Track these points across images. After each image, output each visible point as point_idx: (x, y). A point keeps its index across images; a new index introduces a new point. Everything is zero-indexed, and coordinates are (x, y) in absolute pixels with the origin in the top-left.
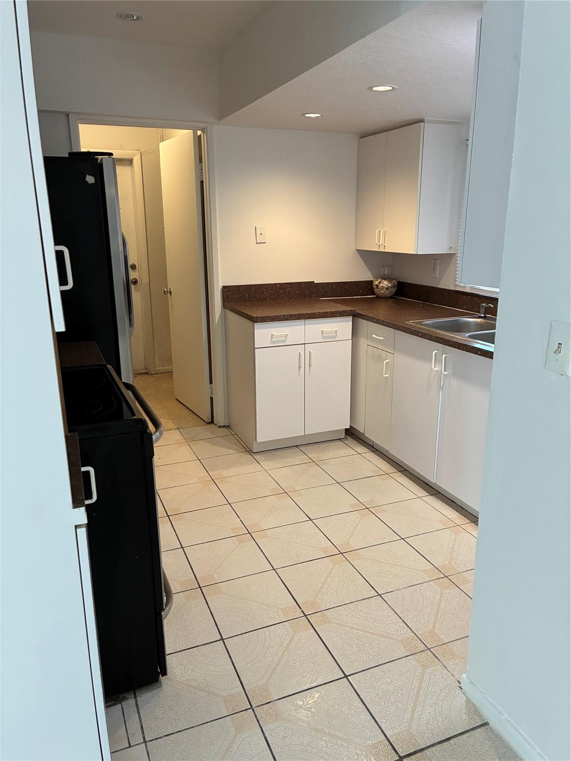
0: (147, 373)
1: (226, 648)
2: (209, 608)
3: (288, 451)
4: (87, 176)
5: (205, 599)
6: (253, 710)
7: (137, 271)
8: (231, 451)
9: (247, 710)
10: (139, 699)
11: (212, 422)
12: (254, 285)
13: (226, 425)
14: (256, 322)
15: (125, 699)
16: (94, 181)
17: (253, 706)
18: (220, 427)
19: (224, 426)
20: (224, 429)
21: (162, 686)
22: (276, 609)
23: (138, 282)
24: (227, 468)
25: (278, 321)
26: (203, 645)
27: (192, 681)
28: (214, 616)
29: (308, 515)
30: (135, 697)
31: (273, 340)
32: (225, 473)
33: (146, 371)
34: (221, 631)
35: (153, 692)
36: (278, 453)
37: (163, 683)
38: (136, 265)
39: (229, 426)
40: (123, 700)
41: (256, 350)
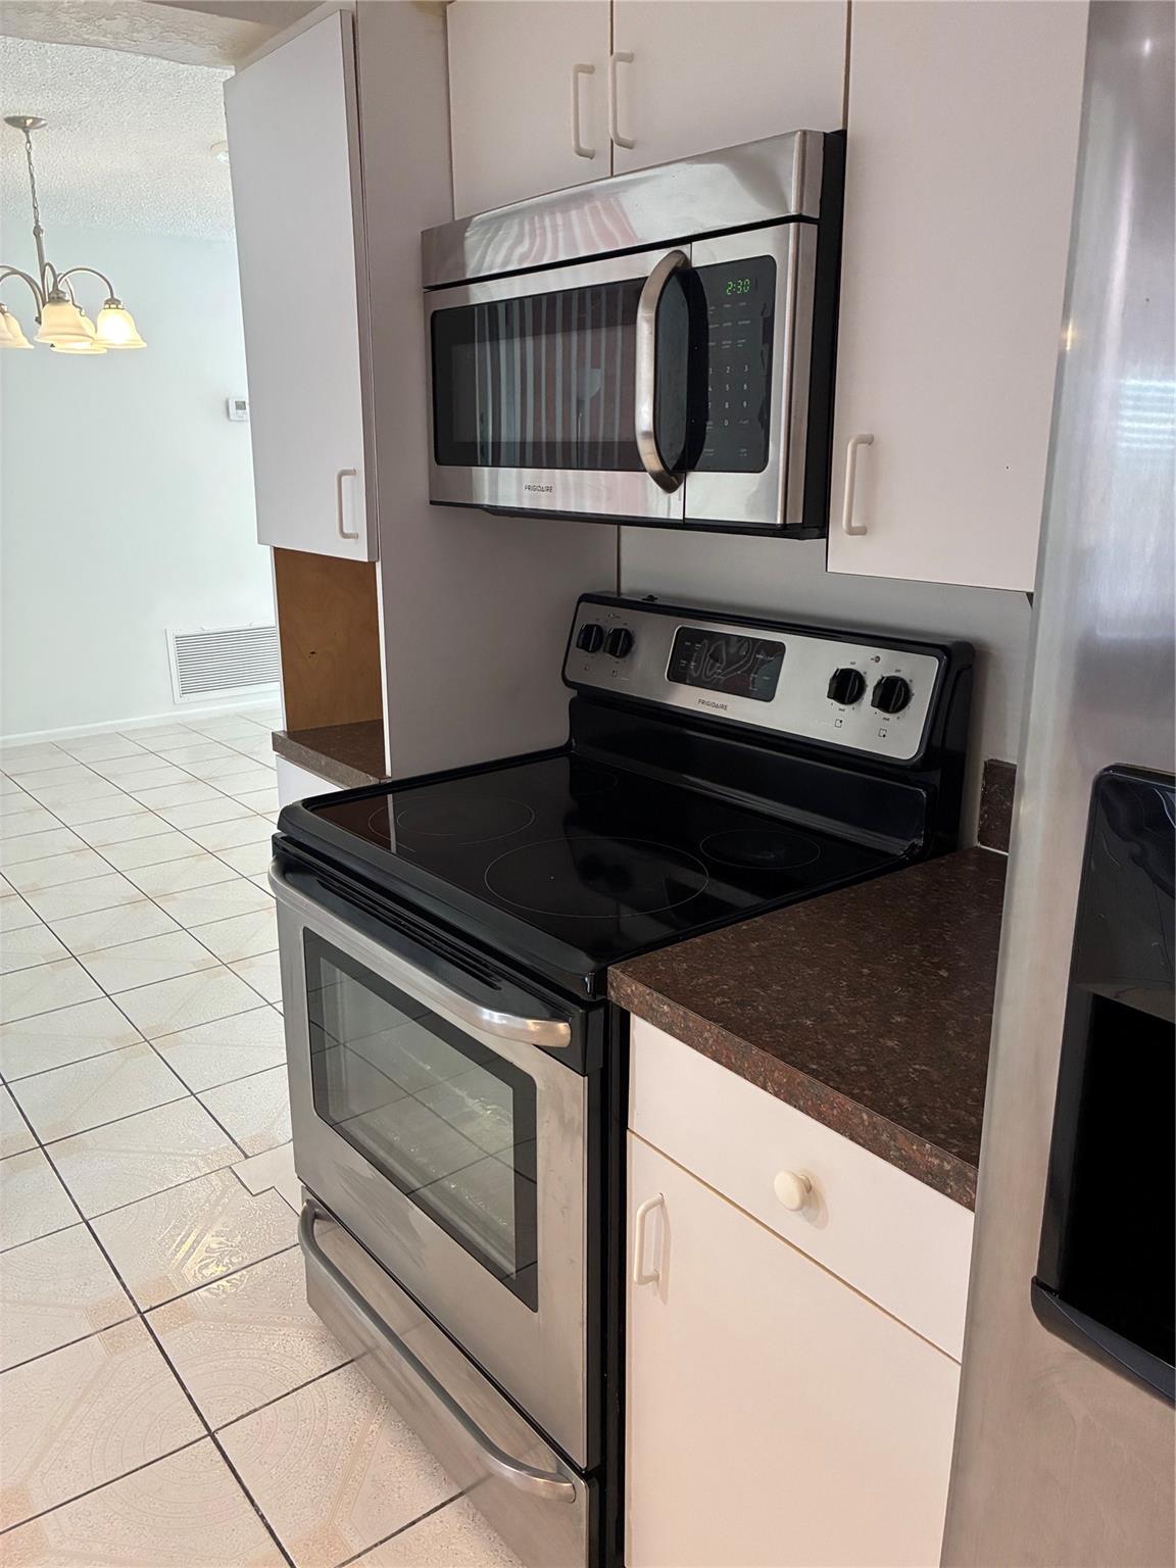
1: (200, 1415)
6: (139, 1311)
9: (151, 1309)
17: (139, 1318)
26: (255, 1410)
27: (264, 1332)
34: (218, 1453)
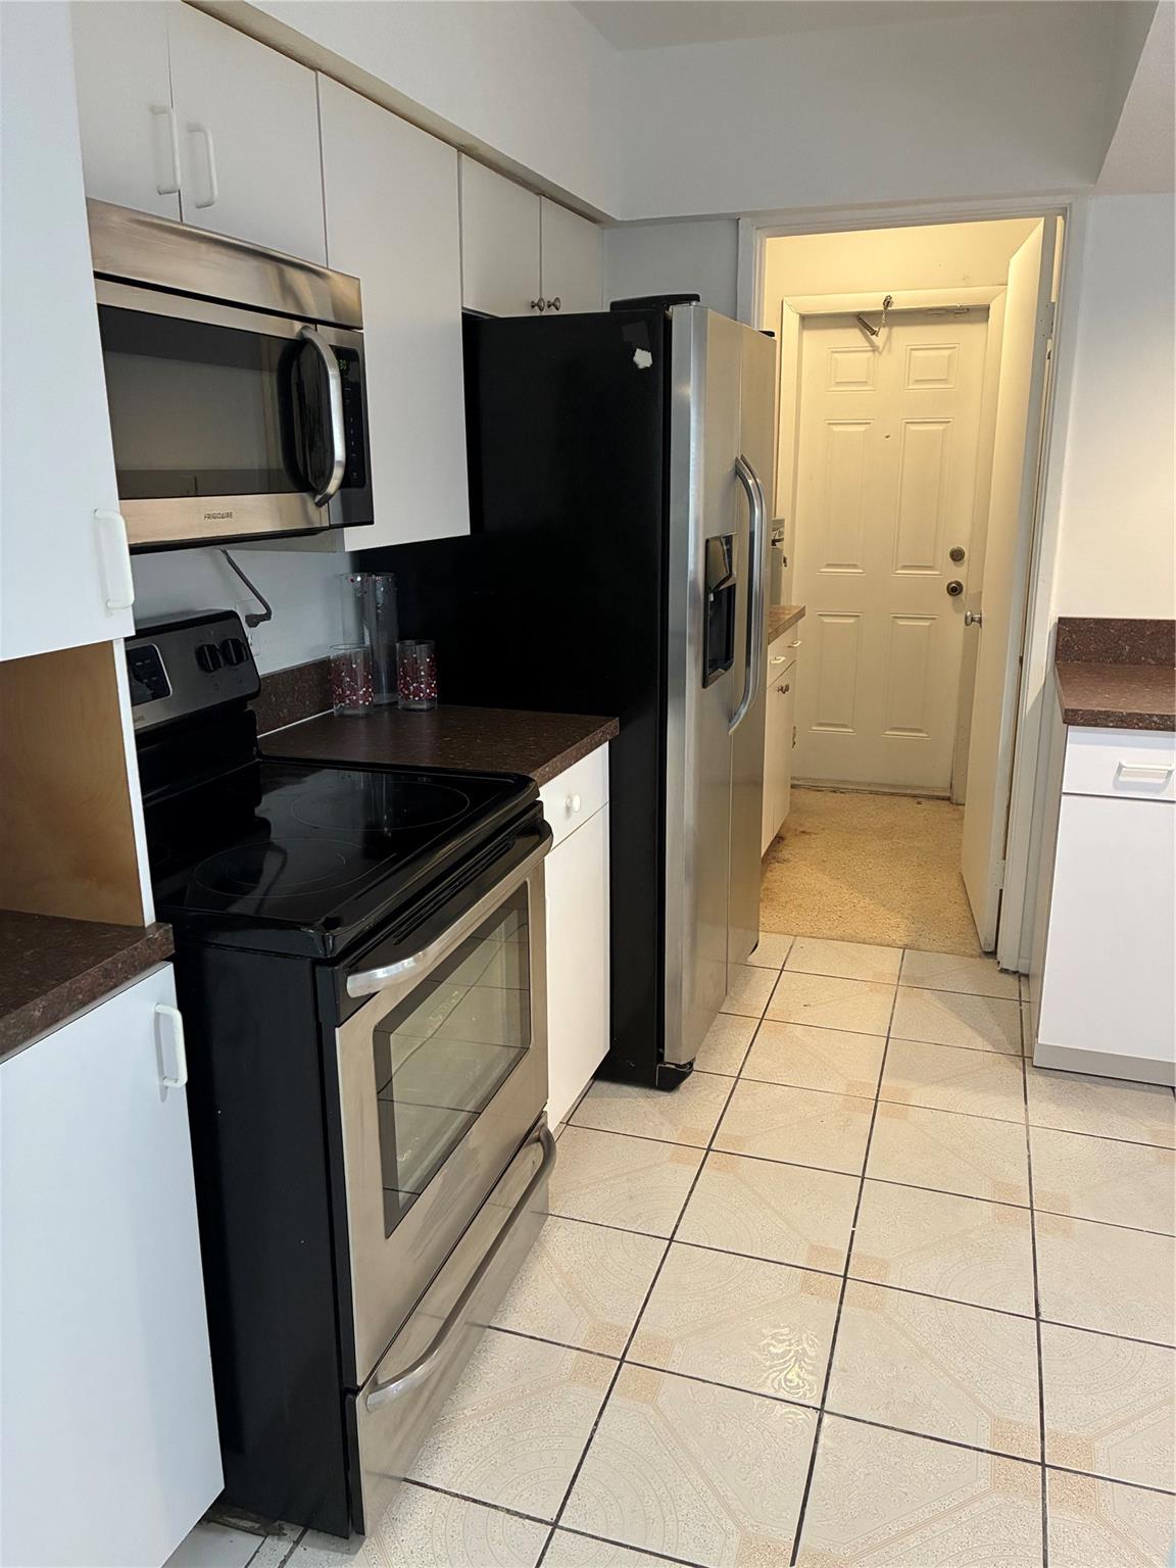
0: (949, 799)
1: (544, 1554)
2: (596, 1424)
3: (1137, 1095)
4: (638, 351)
5: (607, 1397)
7: (965, 565)
8: (980, 1043)
10: (299, 1549)
11: (993, 954)
12: (1151, 621)
13: (1022, 971)
14: (1073, 725)
15: (278, 1535)
16: (651, 362)
18: (1004, 971)
19: (1015, 972)
20: (1011, 981)
21: (356, 1553)
22: (734, 1527)
23: (964, 589)
24: (932, 1083)
25: (1140, 728)
26: (508, 1511)
28: (590, 1451)
29: (1041, 1302)
30: (297, 1543)
31: (1121, 778)
32: (920, 1094)
33: (948, 795)
34: (568, 1503)
35: (333, 1555)
36: (1104, 1090)
37: (364, 1546)
38: (965, 550)
39: (1027, 976)
40: (273, 1534)
41: (1063, 797)
